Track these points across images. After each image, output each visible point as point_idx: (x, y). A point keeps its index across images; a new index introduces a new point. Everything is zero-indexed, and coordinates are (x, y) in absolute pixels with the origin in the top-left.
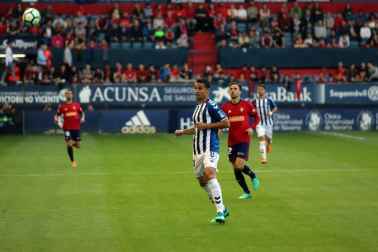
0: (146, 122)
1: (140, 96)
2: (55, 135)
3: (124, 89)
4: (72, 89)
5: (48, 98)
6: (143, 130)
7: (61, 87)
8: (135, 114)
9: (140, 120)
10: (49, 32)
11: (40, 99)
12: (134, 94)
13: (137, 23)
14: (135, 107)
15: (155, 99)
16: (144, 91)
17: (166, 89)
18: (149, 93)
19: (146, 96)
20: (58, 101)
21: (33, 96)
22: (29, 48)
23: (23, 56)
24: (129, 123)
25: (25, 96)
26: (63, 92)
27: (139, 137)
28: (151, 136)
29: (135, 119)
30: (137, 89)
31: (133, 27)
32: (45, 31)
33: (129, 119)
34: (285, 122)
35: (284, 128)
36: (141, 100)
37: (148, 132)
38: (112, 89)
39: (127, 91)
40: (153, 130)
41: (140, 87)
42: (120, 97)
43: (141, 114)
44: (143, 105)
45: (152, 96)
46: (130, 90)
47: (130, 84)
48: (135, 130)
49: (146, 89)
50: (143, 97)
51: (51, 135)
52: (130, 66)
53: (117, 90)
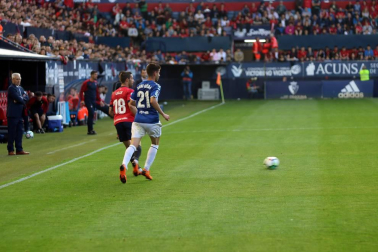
0: (356, 89)
1: (352, 70)
2: (288, 99)
3: (340, 65)
4: (301, 65)
5: (283, 72)
6: (354, 95)
7: (292, 64)
8: (348, 83)
9: (352, 88)
10: (283, 23)
11: (277, 73)
12: (347, 68)
13: (349, 15)
14: (348, 78)
17: (371, 65)
18: (359, 68)
19: (357, 70)
20: (290, 74)
21: (272, 71)
23: (264, 41)
24: (344, 90)
25: (266, 71)
26: (294, 67)
27: (351, 100)
28: (360, 99)
29: (348, 87)
30: (349, 65)
31: (347, 19)
32: (280, 22)
33: (344, 87)
36: (353, 73)
37: (358, 97)
38: (331, 65)
39: (342, 66)
40: (362, 95)
41: (352, 63)
42: (337, 70)
43: (353, 83)
44: (354, 77)
46: (344, 65)
47: (344, 61)
48: (348, 95)
49: (356, 65)
50: (354, 71)
51: (285, 99)
52: (344, 50)
53: (334, 65)
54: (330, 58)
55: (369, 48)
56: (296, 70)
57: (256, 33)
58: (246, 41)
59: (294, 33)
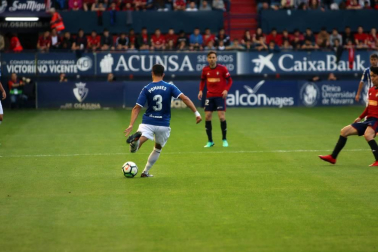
1: (169, 65)
2: (73, 109)
3: (151, 57)
4: (92, 57)
5: (64, 68)
7: (79, 54)
11: (54, 69)
12: (162, 62)
15: (186, 68)
16: (174, 59)
17: (199, 57)
18: (180, 62)
19: (177, 65)
20: (75, 71)
21: (48, 65)
22: (42, 10)
23: (36, 19)
25: (37, 65)
26: (81, 60)
28: (181, 110)
30: (166, 57)
34: (336, 95)
35: (334, 101)
36: (170, 69)
37: (179, 106)
38: (138, 57)
39: (154, 60)
41: (169, 55)
42: (147, 66)
44: (173, 76)
45: (183, 65)
46: (158, 58)
47: (158, 52)
49: (176, 57)
50: (173, 67)
51: (68, 109)
53: (143, 57)
54: (137, 47)
55: (197, 32)
56: (84, 64)
57: (22, 6)
58: (8, 19)
59: (82, 8)
